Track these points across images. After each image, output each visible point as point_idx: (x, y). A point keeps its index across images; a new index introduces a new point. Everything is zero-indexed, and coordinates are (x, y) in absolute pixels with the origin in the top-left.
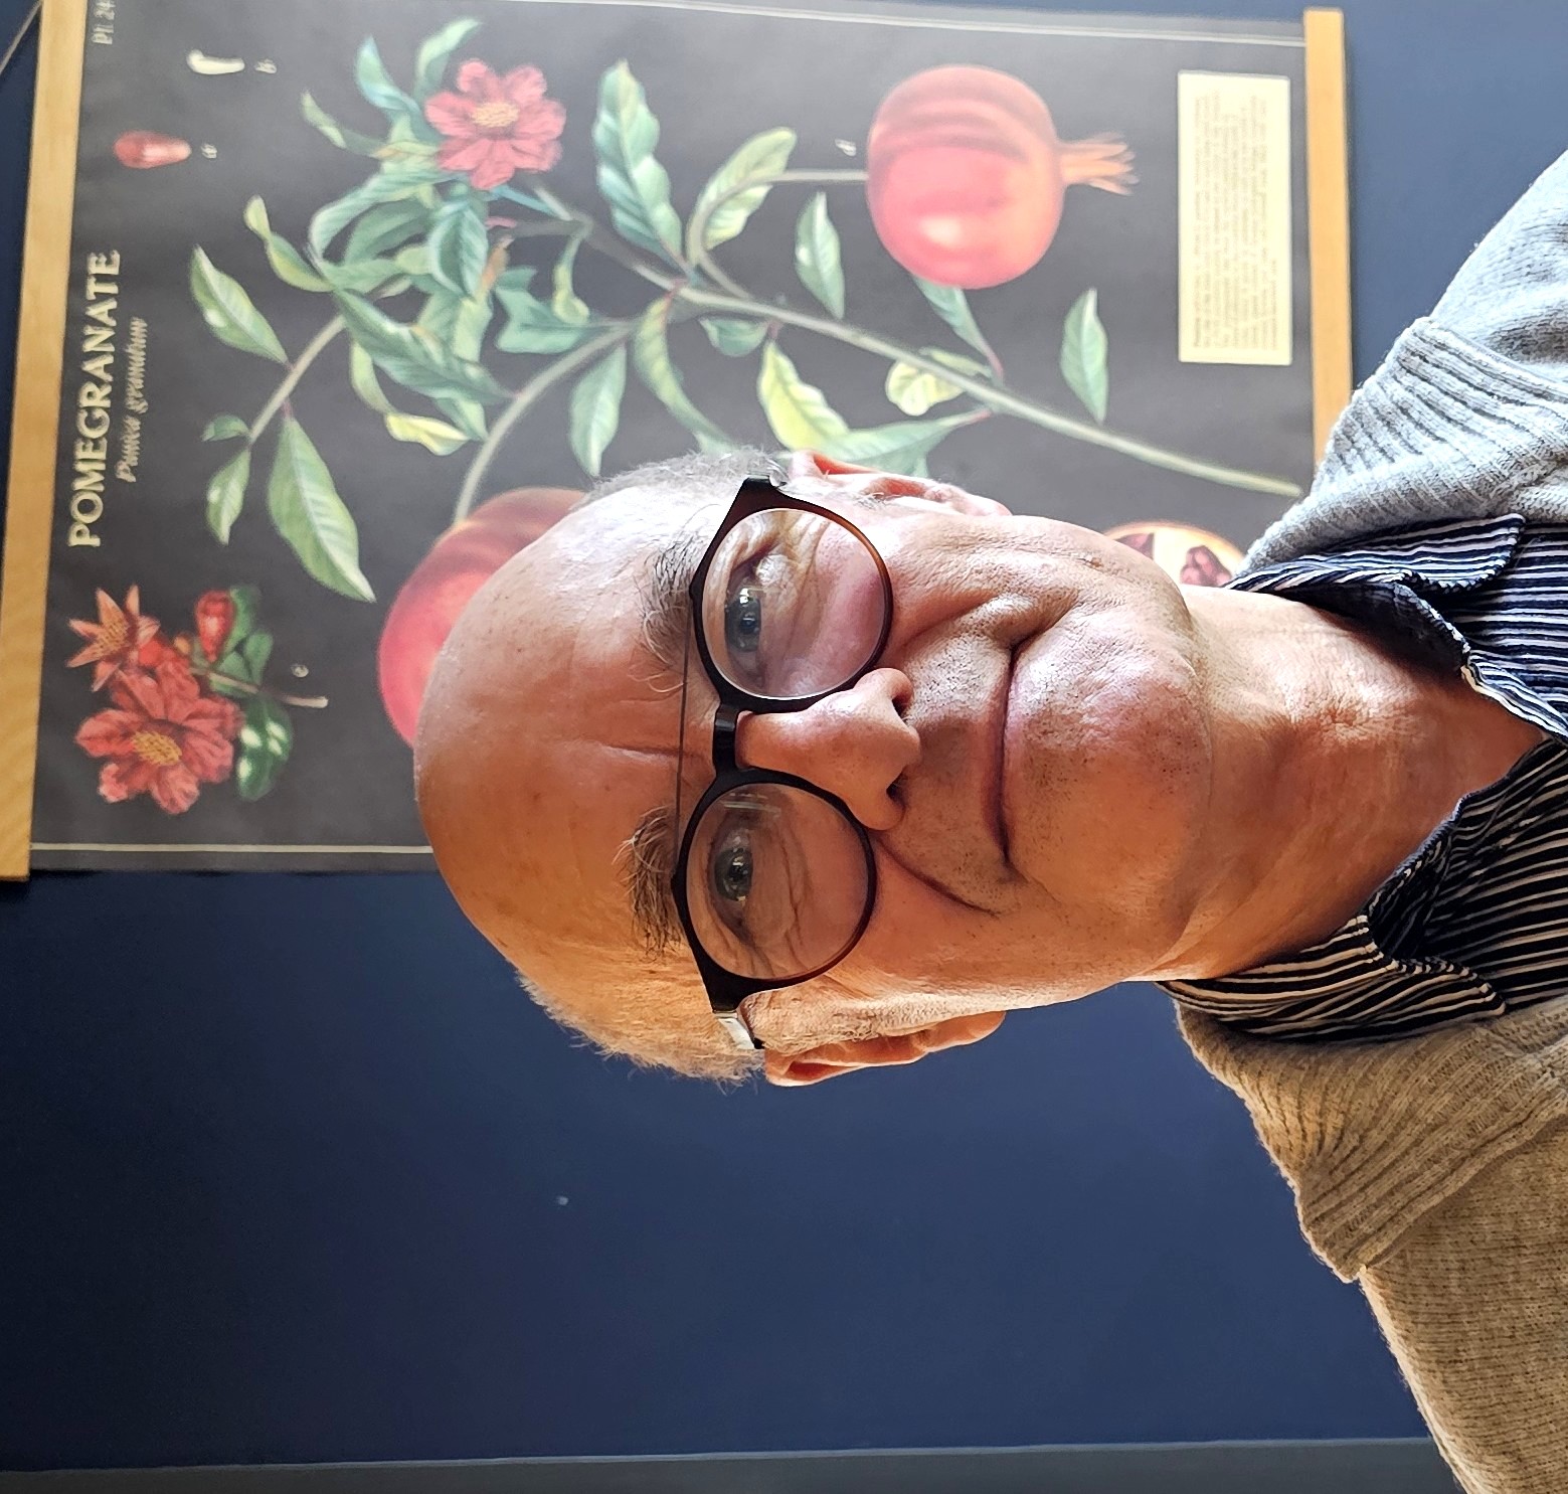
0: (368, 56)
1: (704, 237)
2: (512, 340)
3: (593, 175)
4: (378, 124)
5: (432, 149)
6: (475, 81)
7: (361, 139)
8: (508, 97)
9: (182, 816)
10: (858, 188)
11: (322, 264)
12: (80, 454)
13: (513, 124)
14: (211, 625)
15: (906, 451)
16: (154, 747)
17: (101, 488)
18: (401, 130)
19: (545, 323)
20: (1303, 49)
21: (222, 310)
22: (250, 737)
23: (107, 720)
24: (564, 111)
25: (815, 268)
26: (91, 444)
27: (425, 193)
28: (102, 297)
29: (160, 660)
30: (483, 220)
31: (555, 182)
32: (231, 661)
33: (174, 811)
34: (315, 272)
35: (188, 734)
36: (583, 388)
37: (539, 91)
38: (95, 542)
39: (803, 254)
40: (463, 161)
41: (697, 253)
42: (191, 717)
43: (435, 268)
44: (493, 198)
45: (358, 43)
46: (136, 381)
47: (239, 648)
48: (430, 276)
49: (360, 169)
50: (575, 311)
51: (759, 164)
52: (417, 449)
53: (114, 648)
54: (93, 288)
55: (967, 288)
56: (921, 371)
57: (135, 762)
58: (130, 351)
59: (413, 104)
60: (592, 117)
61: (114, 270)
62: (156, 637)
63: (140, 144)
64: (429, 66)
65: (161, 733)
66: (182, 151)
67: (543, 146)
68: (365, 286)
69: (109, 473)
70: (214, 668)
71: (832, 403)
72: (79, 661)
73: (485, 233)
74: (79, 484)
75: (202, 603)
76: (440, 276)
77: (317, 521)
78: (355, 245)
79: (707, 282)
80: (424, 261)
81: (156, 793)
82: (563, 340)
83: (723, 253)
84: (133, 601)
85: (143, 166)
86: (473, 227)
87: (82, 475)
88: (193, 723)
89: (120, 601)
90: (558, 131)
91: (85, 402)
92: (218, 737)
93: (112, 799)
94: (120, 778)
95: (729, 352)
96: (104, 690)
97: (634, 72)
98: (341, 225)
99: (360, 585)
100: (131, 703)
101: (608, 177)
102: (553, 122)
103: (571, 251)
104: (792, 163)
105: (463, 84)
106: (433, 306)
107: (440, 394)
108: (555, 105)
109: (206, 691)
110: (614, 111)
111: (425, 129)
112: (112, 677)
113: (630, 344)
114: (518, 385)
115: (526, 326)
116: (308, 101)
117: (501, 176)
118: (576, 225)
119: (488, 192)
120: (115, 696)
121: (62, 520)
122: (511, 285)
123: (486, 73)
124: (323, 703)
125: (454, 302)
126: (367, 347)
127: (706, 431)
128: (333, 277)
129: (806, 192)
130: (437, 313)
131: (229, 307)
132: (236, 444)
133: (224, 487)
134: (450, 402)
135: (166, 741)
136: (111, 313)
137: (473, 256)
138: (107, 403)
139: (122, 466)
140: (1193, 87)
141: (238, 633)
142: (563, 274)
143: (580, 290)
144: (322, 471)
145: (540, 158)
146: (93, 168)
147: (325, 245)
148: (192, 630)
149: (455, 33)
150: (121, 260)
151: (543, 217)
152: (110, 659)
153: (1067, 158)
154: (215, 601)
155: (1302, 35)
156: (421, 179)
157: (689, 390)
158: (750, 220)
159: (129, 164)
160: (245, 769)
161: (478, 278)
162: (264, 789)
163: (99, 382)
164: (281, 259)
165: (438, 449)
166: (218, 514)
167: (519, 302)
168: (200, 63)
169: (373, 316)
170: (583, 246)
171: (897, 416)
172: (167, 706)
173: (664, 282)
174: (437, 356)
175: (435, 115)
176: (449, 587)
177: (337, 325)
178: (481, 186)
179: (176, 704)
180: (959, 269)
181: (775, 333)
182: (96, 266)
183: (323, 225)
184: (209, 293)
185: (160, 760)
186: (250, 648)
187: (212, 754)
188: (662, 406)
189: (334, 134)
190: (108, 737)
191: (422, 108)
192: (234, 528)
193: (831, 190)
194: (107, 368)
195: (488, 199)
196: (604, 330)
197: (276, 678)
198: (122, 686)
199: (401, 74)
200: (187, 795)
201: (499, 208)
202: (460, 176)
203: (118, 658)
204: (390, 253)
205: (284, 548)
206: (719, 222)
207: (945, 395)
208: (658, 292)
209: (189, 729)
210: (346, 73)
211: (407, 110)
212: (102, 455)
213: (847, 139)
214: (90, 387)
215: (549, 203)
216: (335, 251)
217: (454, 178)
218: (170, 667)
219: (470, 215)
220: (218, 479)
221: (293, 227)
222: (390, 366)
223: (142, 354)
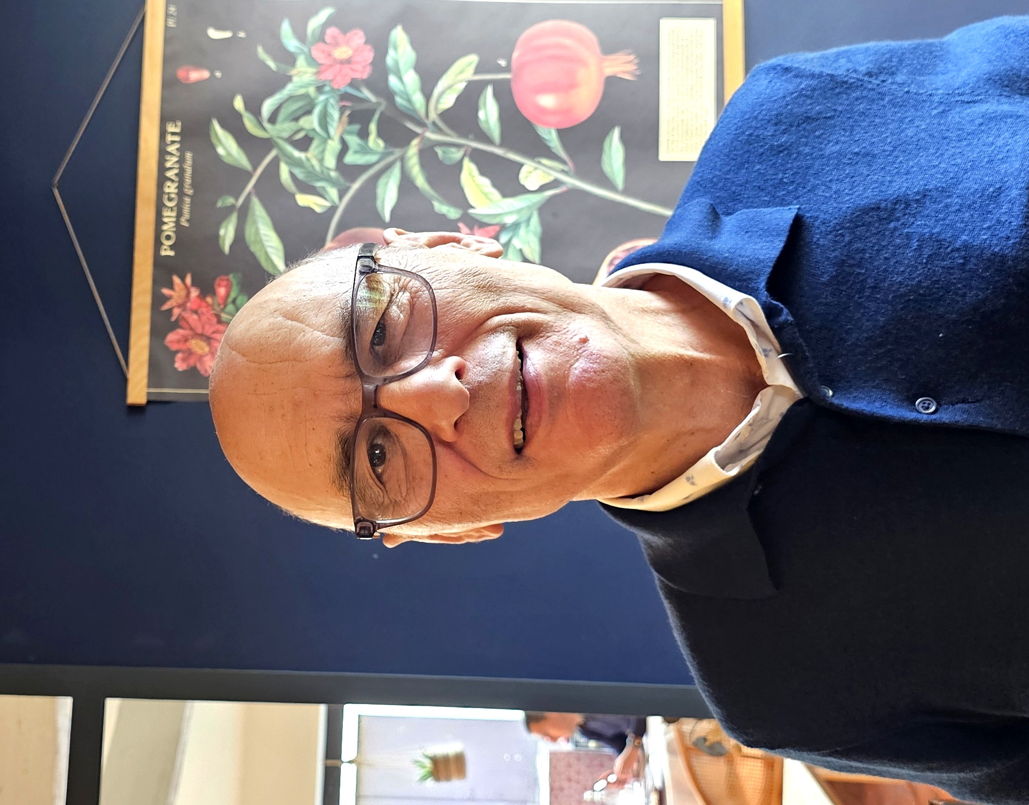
0: (286, 29)
1: (436, 108)
2: (351, 158)
3: (386, 80)
4: (290, 59)
5: (313, 70)
6: (334, 38)
7: (283, 66)
8: (347, 43)
10: (507, 82)
11: (267, 126)
12: (165, 214)
13: (351, 58)
14: (222, 291)
15: (529, 207)
17: (174, 229)
18: (301, 62)
19: (364, 150)
20: (722, 5)
21: (225, 148)
23: (177, 334)
24: (373, 50)
25: (487, 122)
26: (170, 210)
27: (312, 91)
28: (173, 142)
29: (200, 306)
30: (338, 102)
31: (369, 84)
32: (230, 307)
34: (264, 129)
35: (212, 341)
36: (382, 181)
37: (363, 40)
38: (172, 253)
39: (481, 115)
40: (328, 75)
41: (433, 116)
42: (214, 332)
43: (316, 126)
44: (341, 93)
45: (281, 21)
46: (188, 181)
47: (234, 301)
48: (314, 130)
49: (284, 80)
50: (378, 145)
51: (461, 72)
52: (309, 210)
53: (180, 301)
54: (169, 138)
55: (560, 128)
56: (536, 169)
57: (189, 353)
58: (185, 167)
59: (306, 49)
60: (386, 53)
61: (178, 130)
62: (198, 296)
63: (188, 71)
64: (313, 32)
65: (201, 340)
66: (206, 74)
67: (364, 67)
68: (286, 135)
69: (177, 222)
70: (223, 310)
71: (495, 185)
72: (166, 307)
73: (337, 107)
74: (165, 227)
75: (217, 281)
76: (318, 129)
77: (266, 244)
78: (281, 116)
79: (438, 130)
80: (312, 123)
81: (199, 367)
82: (373, 158)
83: (445, 115)
84: (188, 280)
85: (189, 82)
86: (333, 106)
87: (165, 223)
88: (214, 336)
89: (183, 279)
90: (370, 60)
91: (167, 190)
93: (180, 369)
94: (184, 360)
95: (448, 163)
96: (177, 320)
97: (406, 30)
98: (275, 107)
100: (187, 326)
101: (393, 81)
102: (368, 55)
103: (376, 116)
104: (477, 71)
105: (328, 39)
106: (315, 143)
107: (319, 184)
108: (369, 47)
109: (219, 321)
110: (395, 48)
111: (311, 61)
112: (180, 315)
113: (403, 159)
114: (353, 180)
115: (356, 152)
116: (260, 50)
117: (345, 82)
118: (379, 104)
119: (339, 90)
120: (182, 323)
121: (158, 244)
122: (350, 133)
123: (338, 33)
125: (324, 141)
126: (287, 163)
127: (438, 200)
128: (272, 131)
129: (484, 84)
130: (317, 147)
131: (227, 146)
132: (232, 208)
133: (226, 228)
134: (323, 188)
135: (202, 344)
136: (177, 149)
137: (333, 119)
138: (176, 191)
139: (183, 219)
140: (667, 26)
141: (233, 295)
142: (373, 127)
143: (380, 134)
144: (268, 220)
145: (362, 73)
146: (169, 83)
147: (269, 116)
148: (213, 293)
149: (325, 14)
150: (181, 125)
151: (364, 101)
152: (179, 306)
153: (606, 64)
154: (223, 280)
156: (310, 85)
157: (430, 180)
158: (458, 98)
159: (184, 81)
163: (173, 181)
164: (249, 123)
165: (318, 210)
166: (224, 240)
167: (353, 141)
168: (214, 34)
169: (290, 149)
170: (382, 114)
171: (524, 191)
172: (203, 328)
173: (418, 130)
174: (317, 167)
175: (316, 54)
177: (273, 153)
178: (336, 87)
179: (207, 327)
180: (553, 119)
181: (468, 152)
182: (171, 128)
183: (267, 107)
184: (218, 139)
185: (200, 352)
186: (238, 301)
188: (417, 189)
189: (272, 64)
190: (179, 341)
191: (310, 50)
192: (231, 247)
193: (496, 84)
194: (176, 175)
195: (339, 93)
196: (391, 153)
198: (183, 318)
199: (301, 35)
201: (344, 97)
202: (327, 83)
203: (182, 306)
204: (297, 119)
205: (252, 255)
206: (442, 100)
207: (548, 179)
208: (416, 135)
209: (211, 338)
210: (276, 36)
212: (174, 214)
213: (503, 58)
214: (169, 183)
215: (367, 94)
216: (273, 119)
217: (325, 83)
218: (205, 310)
219: (332, 101)
220: (224, 224)
221: (254, 108)
222: (298, 172)
223: (191, 168)
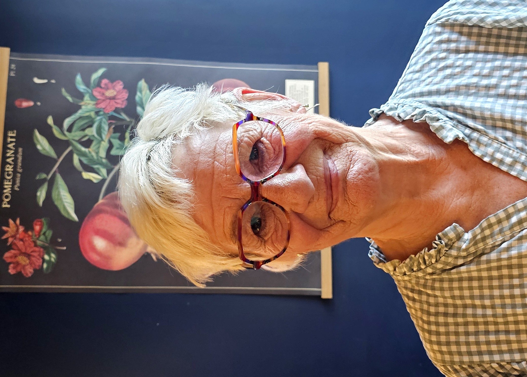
0: (79, 78)
2: (114, 152)
3: (135, 109)
4: (81, 96)
5: (94, 102)
6: (106, 84)
7: (77, 100)
8: (114, 88)
9: (29, 278)
11: (66, 133)
12: (6, 183)
13: (115, 96)
14: (37, 228)
16: (23, 260)
17: (10, 192)
18: (87, 98)
19: (122, 147)
20: (318, 73)
21: (42, 146)
22: (46, 257)
23: (11, 253)
24: (128, 92)
26: (8, 181)
27: (93, 114)
28: (11, 142)
29: (24, 237)
30: (107, 121)
31: (125, 110)
32: (42, 237)
33: (27, 277)
34: (64, 135)
35: (31, 257)
37: (122, 87)
38: (9, 206)
40: (102, 105)
42: (32, 252)
43: (95, 133)
44: (110, 115)
45: (76, 75)
46: (20, 164)
47: (44, 234)
48: (93, 136)
49: (76, 108)
52: (89, 181)
53: (13, 234)
54: (9, 140)
57: (18, 264)
58: (18, 156)
59: (90, 91)
60: (135, 94)
61: (14, 135)
62: (24, 231)
63: (21, 102)
64: (94, 81)
65: (25, 256)
66: (32, 104)
67: (123, 101)
68: (77, 138)
69: (12, 188)
70: (38, 239)
72: (4, 237)
73: (107, 123)
74: (5, 191)
75: (35, 222)
76: (96, 135)
77: (64, 200)
78: (75, 128)
80: (92, 132)
81: (23, 272)
84: (18, 221)
85: (22, 107)
86: (104, 122)
87: (5, 189)
88: (33, 254)
89: (15, 221)
90: (126, 97)
91: (7, 169)
92: (38, 257)
93: (12, 273)
94: (14, 268)
96: (11, 245)
97: (146, 82)
98: (71, 123)
99: (75, 217)
100: (17, 248)
101: (139, 109)
102: (125, 95)
103: (129, 129)
105: (103, 85)
106: (94, 143)
107: (96, 167)
108: (126, 90)
109: (36, 245)
110: (141, 92)
111: (93, 97)
112: (12, 242)
115: (117, 148)
116: (63, 90)
117: (111, 109)
118: (131, 122)
119: (108, 114)
120: (13, 246)
122: (114, 138)
123: (109, 82)
124: (65, 248)
125: (99, 142)
126: (77, 154)
128: (69, 136)
130: (95, 145)
131: (43, 144)
132: (44, 180)
133: (41, 191)
134: (98, 169)
135: (25, 258)
136: (14, 146)
137: (104, 130)
138: (12, 170)
139: (16, 186)
140: (289, 83)
141: (44, 230)
142: (127, 135)
144: (65, 187)
145: (122, 104)
146: (10, 108)
147: (67, 128)
148: (32, 229)
149: (101, 72)
150: (17, 132)
151: (123, 120)
152: (12, 237)
154: (38, 221)
155: (317, 69)
156: (92, 110)
159: (19, 107)
160: (45, 266)
161: (106, 136)
162: (50, 271)
163: (10, 164)
164: (56, 131)
165: (95, 181)
166: (40, 198)
167: (116, 142)
168: (37, 81)
169: (79, 146)
170: (132, 127)
172: (26, 249)
174: (95, 157)
175: (95, 93)
176: (97, 217)
177: (70, 149)
178: (107, 112)
179: (28, 249)
182: (10, 134)
183: (67, 122)
184: (38, 141)
185: (24, 263)
186: (47, 234)
187: (37, 261)
189: (70, 99)
190: (11, 257)
191: (92, 91)
192: (44, 202)
194: (13, 161)
195: (109, 115)
197: (53, 242)
198: (15, 244)
199: (87, 83)
200: (30, 272)
201: (111, 118)
202: (102, 109)
203: (14, 236)
204: (83, 130)
205: (56, 208)
209: (31, 255)
210: (73, 83)
211: (88, 92)
212: (11, 183)
214: (8, 166)
215: (124, 116)
216: (70, 129)
217: (100, 110)
218: (27, 239)
219: (104, 120)
220: (40, 189)
221: (59, 123)
222: (83, 159)
223: (21, 157)
